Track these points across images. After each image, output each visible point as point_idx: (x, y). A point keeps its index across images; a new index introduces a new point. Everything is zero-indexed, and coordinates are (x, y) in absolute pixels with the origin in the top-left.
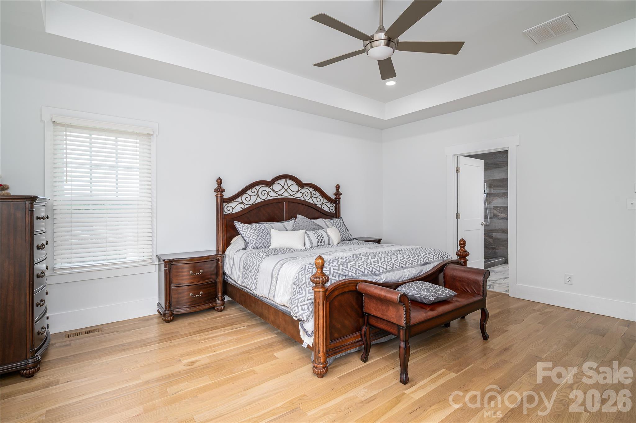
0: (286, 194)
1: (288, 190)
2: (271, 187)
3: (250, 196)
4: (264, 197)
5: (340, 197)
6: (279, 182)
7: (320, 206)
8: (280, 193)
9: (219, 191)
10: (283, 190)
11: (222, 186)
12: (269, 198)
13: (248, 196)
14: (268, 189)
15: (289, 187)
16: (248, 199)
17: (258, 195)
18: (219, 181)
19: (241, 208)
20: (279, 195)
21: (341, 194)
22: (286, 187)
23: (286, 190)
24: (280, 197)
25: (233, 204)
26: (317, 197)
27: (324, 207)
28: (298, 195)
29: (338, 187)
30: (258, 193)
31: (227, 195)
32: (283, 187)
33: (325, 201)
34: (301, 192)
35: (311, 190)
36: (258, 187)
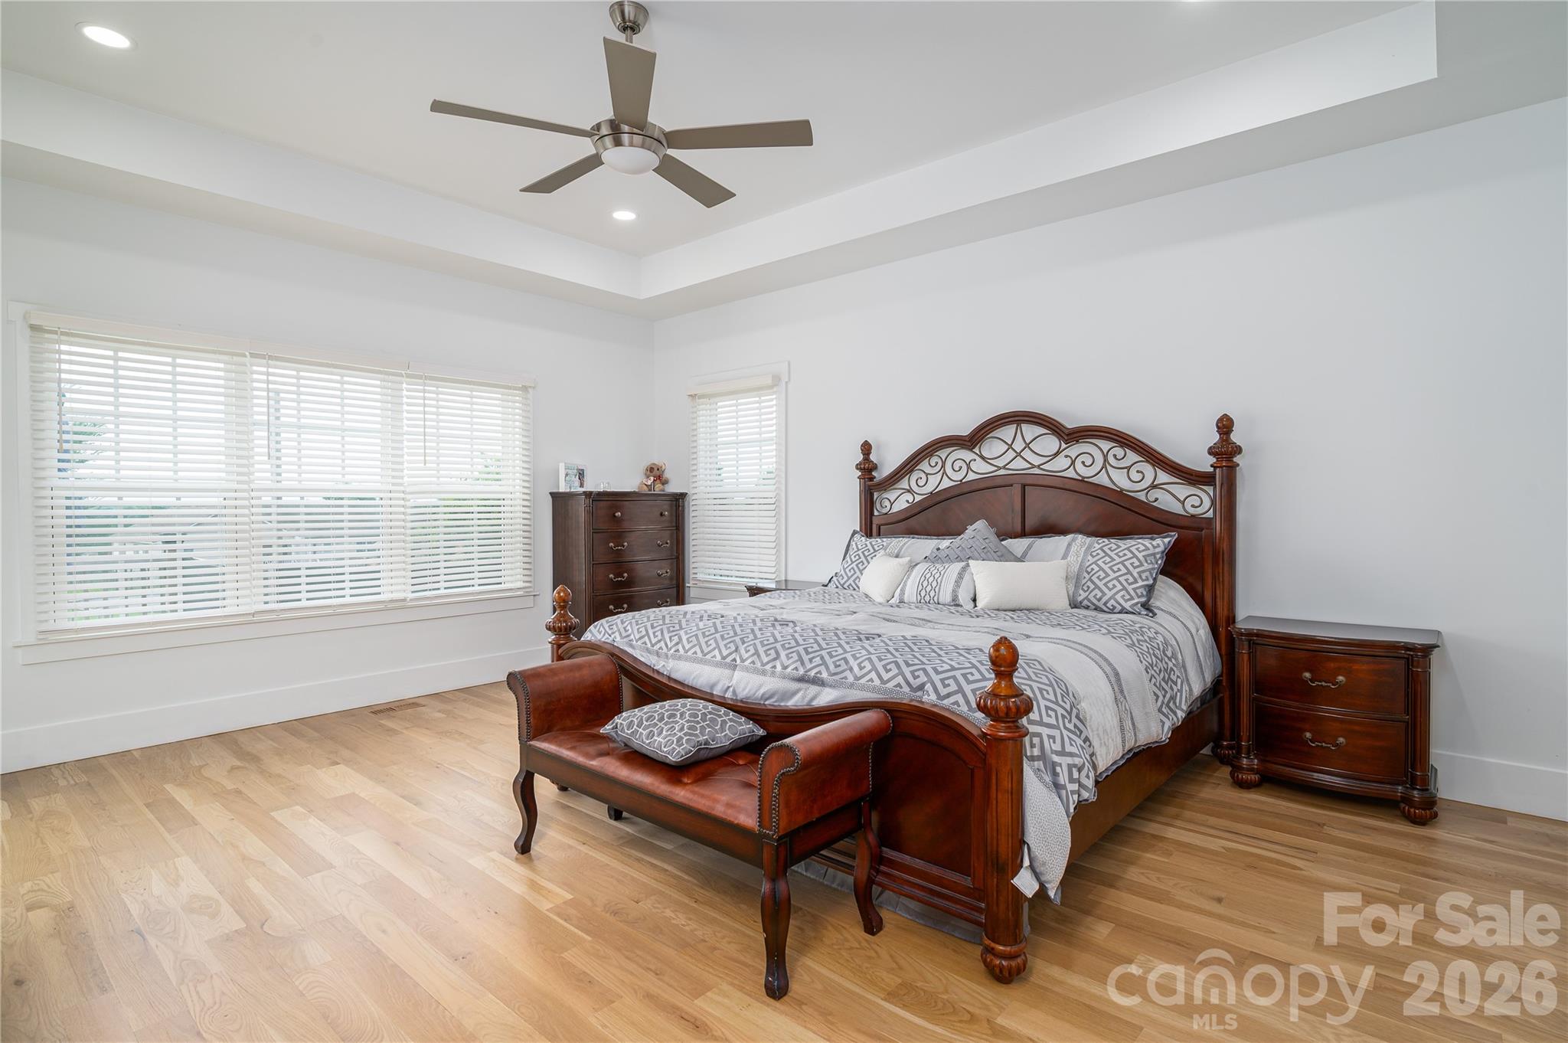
0: (1019, 464)
1: (1027, 454)
2: (976, 450)
3: (927, 474)
4: (958, 477)
5: (1235, 459)
6: (998, 433)
7: (1142, 496)
8: (1000, 463)
9: (867, 468)
10: (1011, 454)
11: (872, 457)
12: (971, 476)
13: (923, 476)
14: (966, 455)
15: (1027, 445)
16: (921, 483)
17: (945, 473)
18: (866, 448)
19: (908, 501)
20: (1000, 468)
21: (1238, 450)
22: (1019, 445)
23: (1019, 454)
24: (1002, 472)
25: (892, 495)
26: (1129, 468)
27: (1156, 500)
28: (1060, 464)
29: (1225, 426)
30: (943, 466)
31: (880, 475)
32: (1010, 446)
33: (1163, 477)
34: (1066, 456)
35: (1105, 445)
36: (943, 453)
